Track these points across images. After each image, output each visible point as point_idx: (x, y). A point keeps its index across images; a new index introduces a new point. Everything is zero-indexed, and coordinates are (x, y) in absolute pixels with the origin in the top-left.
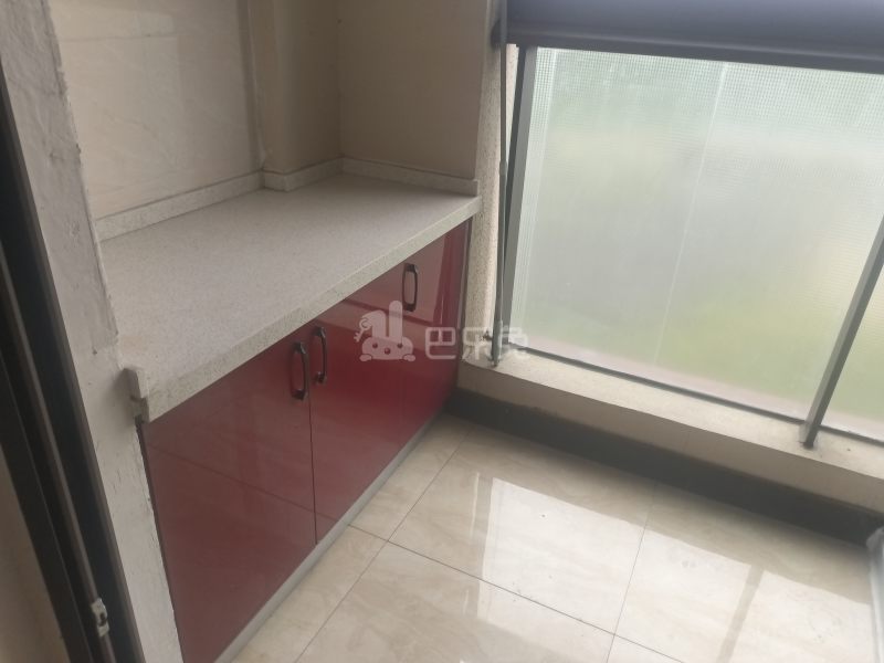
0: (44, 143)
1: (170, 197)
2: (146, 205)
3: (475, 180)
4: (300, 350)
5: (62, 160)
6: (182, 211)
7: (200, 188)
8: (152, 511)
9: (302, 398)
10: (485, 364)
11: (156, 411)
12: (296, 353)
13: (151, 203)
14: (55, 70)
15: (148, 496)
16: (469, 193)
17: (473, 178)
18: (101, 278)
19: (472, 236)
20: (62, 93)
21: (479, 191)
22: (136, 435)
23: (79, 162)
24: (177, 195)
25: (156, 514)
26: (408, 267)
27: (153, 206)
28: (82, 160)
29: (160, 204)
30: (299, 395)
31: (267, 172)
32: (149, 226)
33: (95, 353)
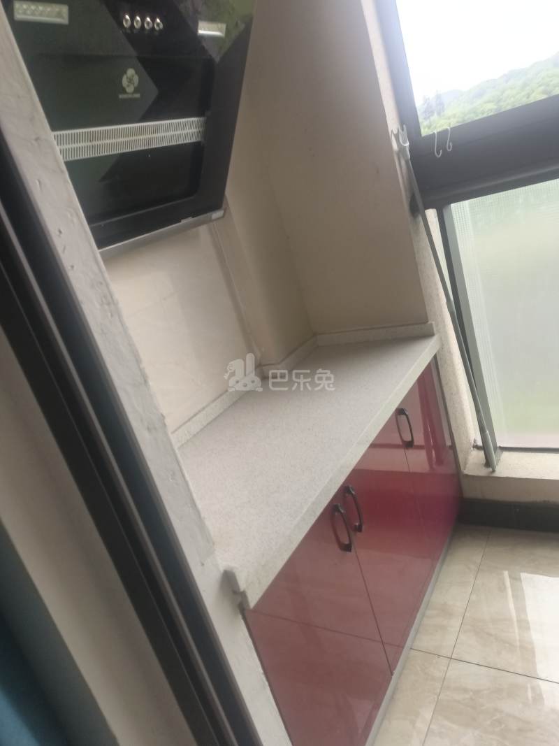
0: (142, 420)
1: (204, 408)
2: (189, 420)
3: (429, 323)
4: (339, 511)
5: (155, 429)
6: (213, 417)
7: (221, 395)
8: (267, 683)
9: (350, 550)
10: (483, 472)
11: (253, 599)
12: (336, 514)
13: (193, 417)
14: (139, 366)
15: (262, 671)
16: (428, 335)
17: (427, 322)
18: (195, 506)
19: (440, 367)
20: (146, 381)
21: (435, 330)
22: (242, 622)
23: (165, 425)
24: (207, 406)
25: (270, 685)
26: (400, 412)
27: (194, 419)
28: (167, 424)
29: (198, 416)
30: (347, 548)
31: (264, 365)
32: (195, 435)
33: (203, 565)
